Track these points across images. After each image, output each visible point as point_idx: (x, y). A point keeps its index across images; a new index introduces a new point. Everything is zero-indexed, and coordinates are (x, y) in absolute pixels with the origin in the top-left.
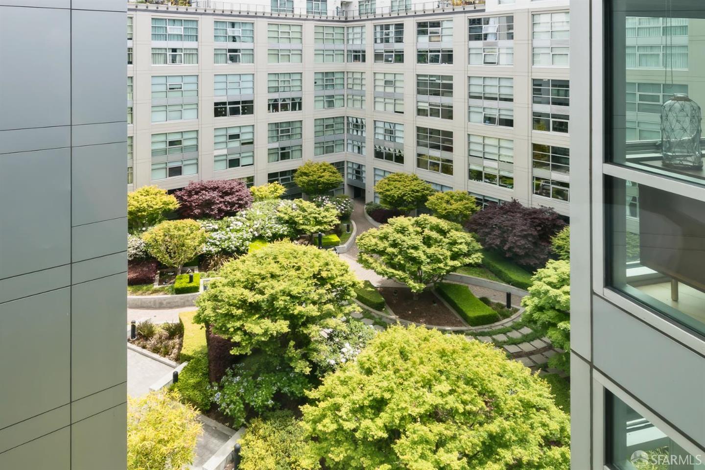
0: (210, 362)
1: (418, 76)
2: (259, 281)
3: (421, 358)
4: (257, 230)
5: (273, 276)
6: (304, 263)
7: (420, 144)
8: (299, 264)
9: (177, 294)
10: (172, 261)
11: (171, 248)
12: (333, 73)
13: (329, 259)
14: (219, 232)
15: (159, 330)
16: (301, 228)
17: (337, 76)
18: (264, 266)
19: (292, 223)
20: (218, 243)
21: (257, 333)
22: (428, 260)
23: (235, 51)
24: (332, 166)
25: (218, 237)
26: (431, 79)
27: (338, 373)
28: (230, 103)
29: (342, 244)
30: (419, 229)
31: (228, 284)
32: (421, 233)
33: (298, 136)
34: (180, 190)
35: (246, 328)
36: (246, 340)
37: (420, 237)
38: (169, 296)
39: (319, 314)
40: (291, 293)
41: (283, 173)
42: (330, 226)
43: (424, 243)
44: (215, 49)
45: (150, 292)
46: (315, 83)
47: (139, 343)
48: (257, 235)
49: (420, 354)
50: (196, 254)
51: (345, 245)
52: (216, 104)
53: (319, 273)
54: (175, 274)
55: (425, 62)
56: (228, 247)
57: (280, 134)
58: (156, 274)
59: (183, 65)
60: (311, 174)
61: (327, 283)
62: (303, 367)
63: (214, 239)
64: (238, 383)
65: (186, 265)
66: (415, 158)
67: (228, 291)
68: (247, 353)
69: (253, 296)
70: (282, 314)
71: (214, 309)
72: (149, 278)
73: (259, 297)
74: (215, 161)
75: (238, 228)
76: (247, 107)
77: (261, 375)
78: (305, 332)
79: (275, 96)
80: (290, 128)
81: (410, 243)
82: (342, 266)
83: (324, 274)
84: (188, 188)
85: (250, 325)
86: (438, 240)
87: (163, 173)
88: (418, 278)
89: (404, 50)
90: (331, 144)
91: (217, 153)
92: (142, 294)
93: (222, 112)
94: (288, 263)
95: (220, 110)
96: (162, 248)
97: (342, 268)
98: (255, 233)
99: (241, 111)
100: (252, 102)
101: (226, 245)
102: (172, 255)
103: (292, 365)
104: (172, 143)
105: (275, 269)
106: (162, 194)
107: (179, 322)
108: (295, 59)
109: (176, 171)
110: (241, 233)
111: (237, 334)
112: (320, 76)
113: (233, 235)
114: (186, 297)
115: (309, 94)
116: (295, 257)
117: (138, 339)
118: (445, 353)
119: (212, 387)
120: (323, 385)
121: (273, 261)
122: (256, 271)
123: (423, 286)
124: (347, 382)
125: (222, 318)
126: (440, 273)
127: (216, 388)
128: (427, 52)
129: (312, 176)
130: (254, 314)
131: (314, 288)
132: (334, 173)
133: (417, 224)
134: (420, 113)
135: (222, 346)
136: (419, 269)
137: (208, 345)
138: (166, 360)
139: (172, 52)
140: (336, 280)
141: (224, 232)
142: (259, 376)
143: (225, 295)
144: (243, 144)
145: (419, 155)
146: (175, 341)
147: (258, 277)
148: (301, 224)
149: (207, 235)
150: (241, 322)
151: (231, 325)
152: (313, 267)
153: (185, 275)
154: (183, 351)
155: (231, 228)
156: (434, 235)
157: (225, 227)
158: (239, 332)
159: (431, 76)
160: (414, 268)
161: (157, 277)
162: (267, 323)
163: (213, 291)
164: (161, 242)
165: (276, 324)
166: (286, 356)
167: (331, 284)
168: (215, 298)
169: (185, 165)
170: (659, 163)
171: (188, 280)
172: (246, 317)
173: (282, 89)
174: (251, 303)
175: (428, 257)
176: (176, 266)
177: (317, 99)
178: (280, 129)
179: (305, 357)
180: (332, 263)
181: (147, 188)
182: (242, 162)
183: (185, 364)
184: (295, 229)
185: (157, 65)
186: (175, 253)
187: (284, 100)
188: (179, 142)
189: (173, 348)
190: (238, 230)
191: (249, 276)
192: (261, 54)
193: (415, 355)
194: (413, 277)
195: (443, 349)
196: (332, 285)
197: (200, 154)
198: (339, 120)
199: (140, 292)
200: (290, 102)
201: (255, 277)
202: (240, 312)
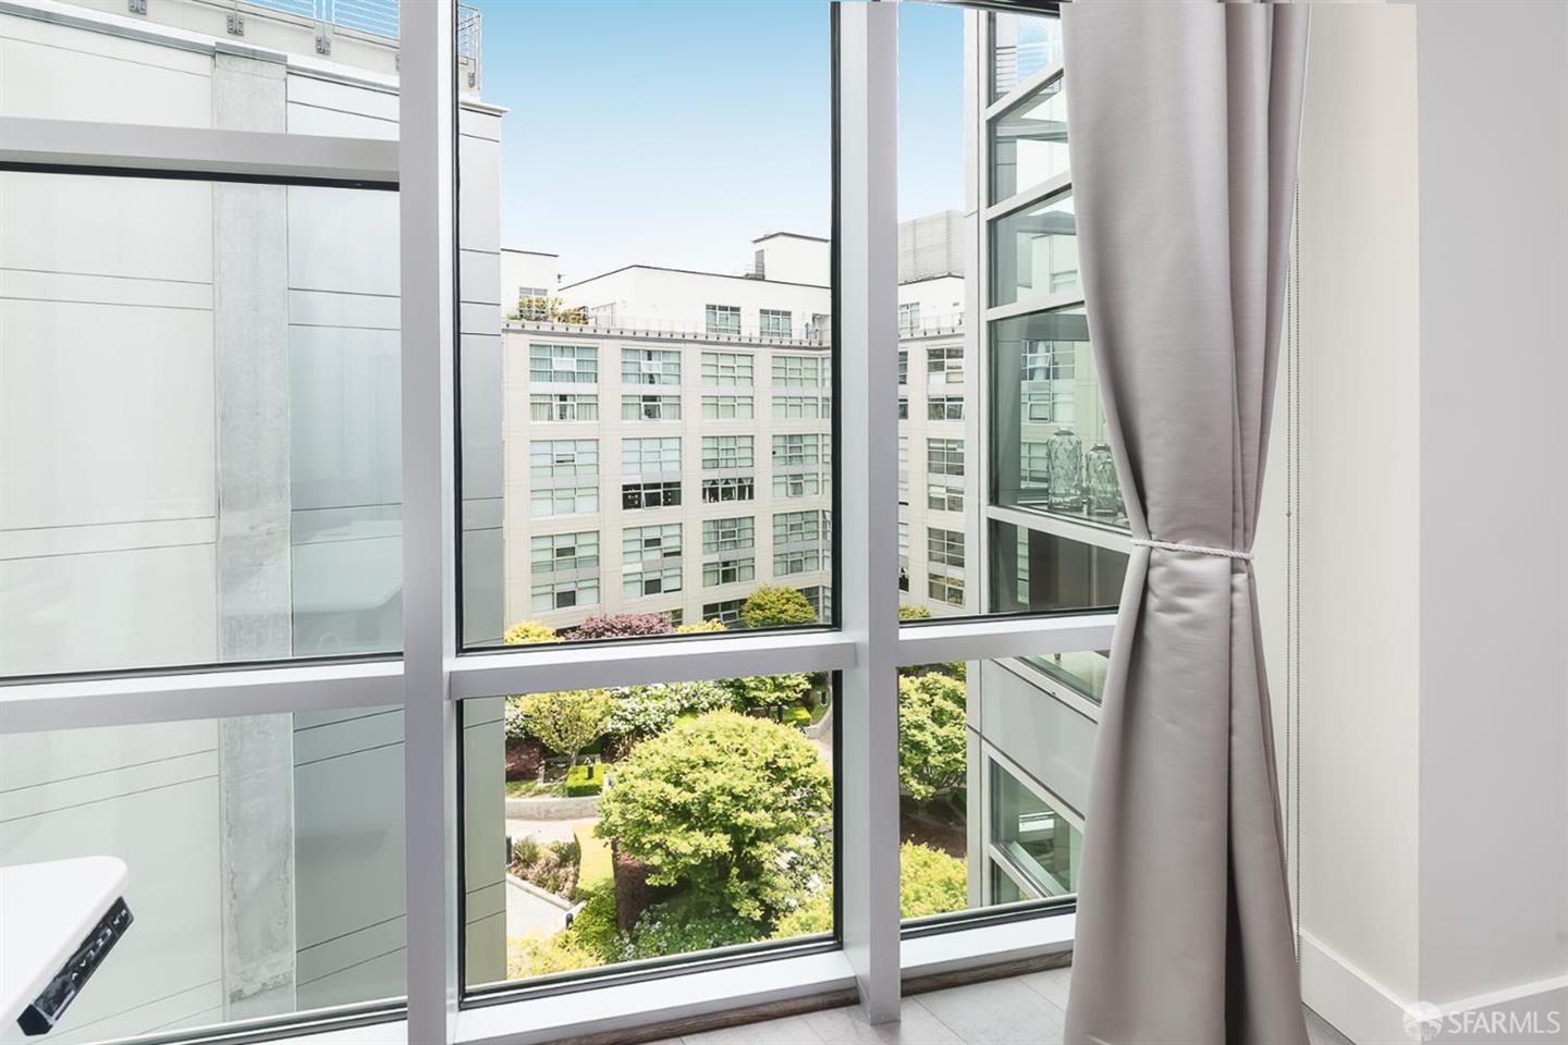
0: (618, 903)
1: (929, 440)
2: (686, 771)
3: (917, 892)
4: (687, 697)
5: (706, 764)
6: (753, 745)
7: (934, 557)
8: (745, 746)
9: (570, 796)
10: (563, 744)
11: (560, 723)
12: (801, 436)
13: (789, 739)
14: (631, 698)
15: (546, 854)
16: (751, 696)
17: (808, 441)
18: (694, 748)
19: (738, 688)
20: (630, 717)
21: (683, 852)
22: (940, 748)
23: (653, 398)
24: (799, 594)
25: (629, 707)
26: (950, 446)
27: (799, 912)
28: (647, 486)
29: (813, 724)
30: (927, 697)
31: (643, 776)
32: (930, 703)
33: (750, 543)
34: (574, 629)
35: (668, 844)
36: (669, 864)
37: (928, 710)
38: (559, 799)
39: (774, 825)
40: (734, 791)
41: (726, 605)
42: (796, 692)
43: (934, 720)
44: (623, 396)
45: (532, 793)
46: (774, 453)
47: (517, 871)
48: (686, 705)
49: (916, 886)
50: (598, 732)
51: (818, 726)
52: (626, 488)
53: (775, 762)
54: (568, 767)
55: (941, 418)
56: (644, 723)
57: (721, 540)
58: (540, 765)
59: (575, 421)
60: (767, 607)
61: (786, 776)
62: (750, 909)
63: (624, 711)
64: (658, 931)
65: (583, 752)
66: (926, 580)
67: (644, 787)
68: (670, 884)
69: (679, 793)
70: (720, 823)
71: (623, 814)
72: (529, 770)
73: (687, 796)
74: (625, 583)
75: (659, 693)
76: (669, 494)
77: (691, 921)
78: (753, 853)
79: (714, 474)
80: (736, 529)
81: (912, 718)
82: (808, 751)
83: (782, 763)
84: (586, 627)
85: (673, 839)
86: (955, 714)
87: (547, 602)
88: (923, 779)
89: (908, 398)
90: (798, 557)
91: (628, 569)
92: (520, 796)
93: (633, 501)
94: (729, 744)
95: (631, 498)
96: (548, 722)
97: (810, 754)
98: (684, 702)
99: (662, 500)
100: (678, 484)
101: (642, 720)
102: (563, 736)
103: (736, 906)
104: (561, 552)
105: (711, 753)
106: (549, 636)
107: (573, 840)
108: (744, 411)
109: (567, 599)
110: (663, 702)
111: (657, 854)
112: (781, 442)
113: (651, 705)
114: (582, 802)
115: (764, 472)
116: (741, 736)
117: (515, 866)
118: (951, 883)
119: (622, 938)
120: (777, 930)
121: (708, 741)
122: (683, 755)
123: (932, 790)
124: (810, 925)
125: (634, 827)
126: (956, 769)
127: (627, 940)
128: (943, 400)
129: (770, 609)
130: (680, 824)
131: (766, 785)
132: (802, 605)
133: (925, 688)
134: (934, 505)
135: (636, 878)
136: (926, 761)
137: (615, 876)
138: (556, 898)
139: (561, 400)
140: (800, 772)
141: (638, 699)
142: (688, 923)
143: (638, 792)
144: (666, 555)
145: (933, 576)
146: (568, 870)
147: (686, 764)
148: (753, 689)
149: (613, 702)
150: (661, 835)
151: (648, 839)
152: (764, 751)
153: (582, 767)
154: (580, 885)
155: (648, 693)
156: (949, 706)
157: (639, 692)
158: (658, 851)
159: (949, 441)
160: (918, 761)
161: (542, 771)
162: (698, 837)
163: (621, 787)
164: (546, 714)
165: (711, 840)
166: (726, 891)
167: (791, 779)
168: (624, 798)
169: (580, 589)
170: (1045, 508)
171: (586, 775)
172: (668, 827)
173: (722, 464)
174: (675, 805)
175: (939, 743)
176: (568, 752)
177: (777, 480)
178: (720, 531)
179: (754, 894)
180: (793, 745)
181: (526, 625)
182: (665, 585)
183: (583, 904)
184: (743, 696)
185: (538, 422)
186: (566, 732)
187: (727, 483)
188: (572, 550)
189: (566, 880)
190: (661, 697)
191: (673, 763)
192: (692, 404)
193: (908, 886)
194: (917, 775)
195: (950, 879)
196: (793, 780)
197: (602, 570)
198: (810, 517)
199: (518, 793)
200: (736, 486)
201: (681, 764)
202: (659, 819)
